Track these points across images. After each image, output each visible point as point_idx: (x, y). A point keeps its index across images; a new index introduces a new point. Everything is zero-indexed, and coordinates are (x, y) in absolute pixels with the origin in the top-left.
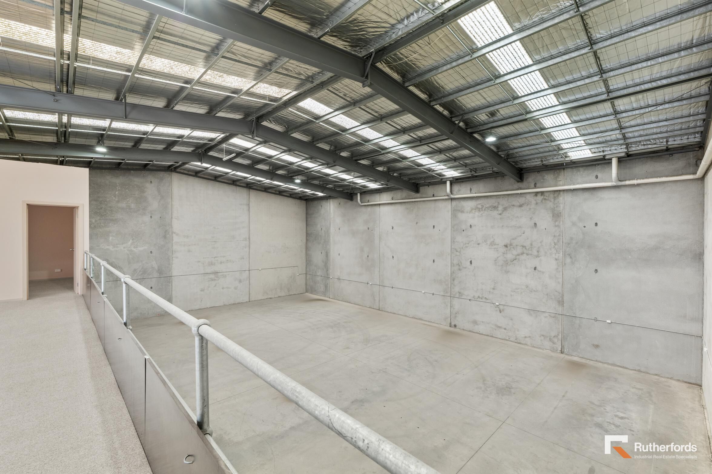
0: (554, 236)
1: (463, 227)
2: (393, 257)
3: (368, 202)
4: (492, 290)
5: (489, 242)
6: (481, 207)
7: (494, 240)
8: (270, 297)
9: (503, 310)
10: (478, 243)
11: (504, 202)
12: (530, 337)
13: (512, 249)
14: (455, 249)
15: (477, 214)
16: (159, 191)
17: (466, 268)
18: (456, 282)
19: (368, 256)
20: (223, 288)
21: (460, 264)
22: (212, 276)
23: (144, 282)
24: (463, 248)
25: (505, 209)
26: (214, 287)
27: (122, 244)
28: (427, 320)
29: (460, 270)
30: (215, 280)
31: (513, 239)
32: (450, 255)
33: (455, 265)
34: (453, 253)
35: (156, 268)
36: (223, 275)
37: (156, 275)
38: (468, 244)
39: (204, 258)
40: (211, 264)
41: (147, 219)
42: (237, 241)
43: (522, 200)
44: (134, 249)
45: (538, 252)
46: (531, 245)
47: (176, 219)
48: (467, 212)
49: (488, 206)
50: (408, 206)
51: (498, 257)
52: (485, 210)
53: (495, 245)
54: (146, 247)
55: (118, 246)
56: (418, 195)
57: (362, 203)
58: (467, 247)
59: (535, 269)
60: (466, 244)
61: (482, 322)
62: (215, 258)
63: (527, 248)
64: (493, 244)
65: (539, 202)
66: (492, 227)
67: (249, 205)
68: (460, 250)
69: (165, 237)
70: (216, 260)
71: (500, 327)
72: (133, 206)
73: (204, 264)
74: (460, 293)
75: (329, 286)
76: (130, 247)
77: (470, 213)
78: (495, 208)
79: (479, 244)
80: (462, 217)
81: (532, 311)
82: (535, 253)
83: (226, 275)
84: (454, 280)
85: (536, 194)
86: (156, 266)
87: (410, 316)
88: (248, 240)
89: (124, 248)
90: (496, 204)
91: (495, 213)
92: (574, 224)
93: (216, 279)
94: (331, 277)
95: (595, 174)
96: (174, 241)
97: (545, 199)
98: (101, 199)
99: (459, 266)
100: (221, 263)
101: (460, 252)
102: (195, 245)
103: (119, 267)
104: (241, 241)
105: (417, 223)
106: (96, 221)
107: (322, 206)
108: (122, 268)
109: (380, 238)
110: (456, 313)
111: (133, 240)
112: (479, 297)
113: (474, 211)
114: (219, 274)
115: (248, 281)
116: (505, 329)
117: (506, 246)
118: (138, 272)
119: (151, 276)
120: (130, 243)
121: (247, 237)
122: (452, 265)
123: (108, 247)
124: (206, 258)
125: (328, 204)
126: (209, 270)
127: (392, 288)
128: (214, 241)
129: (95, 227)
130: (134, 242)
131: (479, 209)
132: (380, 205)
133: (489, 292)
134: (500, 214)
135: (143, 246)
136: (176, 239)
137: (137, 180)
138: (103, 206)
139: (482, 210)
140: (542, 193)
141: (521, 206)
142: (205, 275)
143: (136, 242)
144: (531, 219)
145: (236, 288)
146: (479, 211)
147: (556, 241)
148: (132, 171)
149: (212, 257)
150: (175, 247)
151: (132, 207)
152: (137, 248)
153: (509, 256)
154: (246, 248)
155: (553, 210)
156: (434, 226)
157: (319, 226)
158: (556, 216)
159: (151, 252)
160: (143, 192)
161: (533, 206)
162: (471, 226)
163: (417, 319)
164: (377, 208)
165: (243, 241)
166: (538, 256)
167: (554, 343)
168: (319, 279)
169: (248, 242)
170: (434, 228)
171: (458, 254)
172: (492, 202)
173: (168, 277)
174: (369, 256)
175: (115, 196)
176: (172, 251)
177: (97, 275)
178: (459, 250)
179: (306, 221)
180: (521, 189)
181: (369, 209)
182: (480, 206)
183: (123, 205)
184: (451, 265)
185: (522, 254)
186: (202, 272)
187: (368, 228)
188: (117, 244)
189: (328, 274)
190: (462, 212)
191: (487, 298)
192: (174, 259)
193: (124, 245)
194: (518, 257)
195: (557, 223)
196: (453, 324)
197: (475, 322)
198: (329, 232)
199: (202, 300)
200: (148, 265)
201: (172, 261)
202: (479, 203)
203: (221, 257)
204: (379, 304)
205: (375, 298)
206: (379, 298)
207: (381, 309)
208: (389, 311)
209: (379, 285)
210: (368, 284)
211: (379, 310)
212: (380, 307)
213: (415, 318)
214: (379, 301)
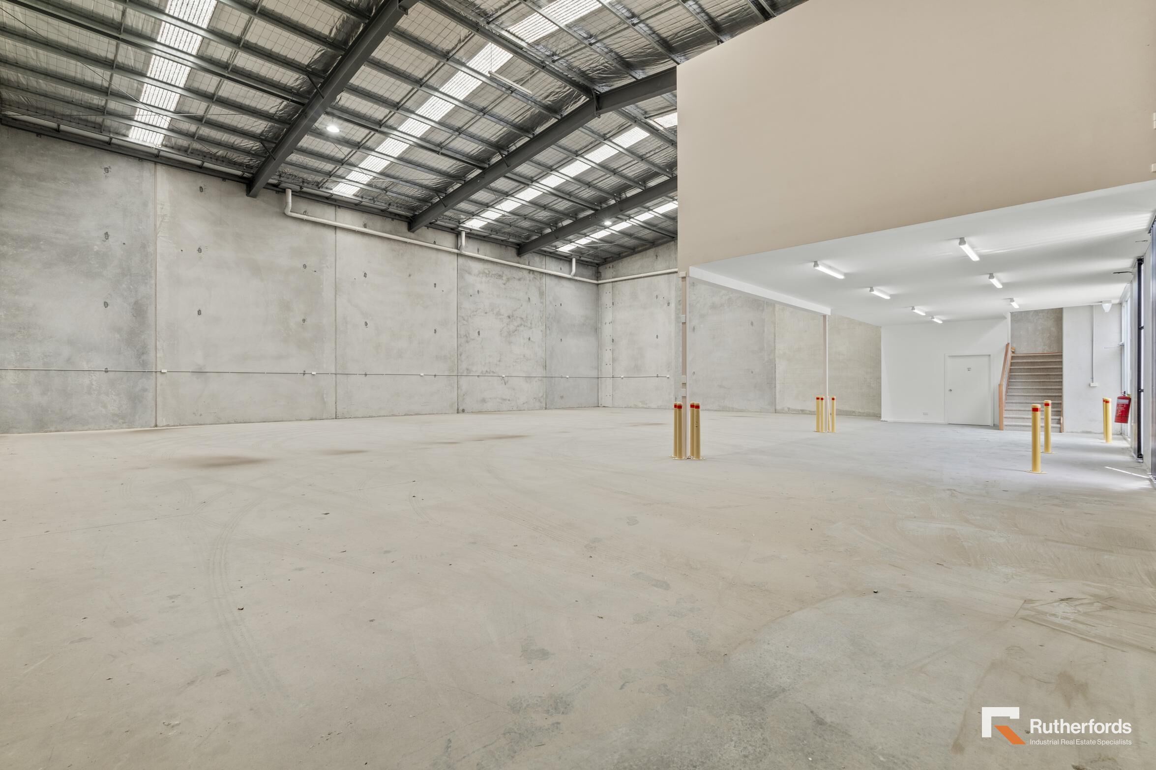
0: (540, 311)
1: (471, 292)
2: (366, 324)
3: (305, 213)
4: (498, 363)
5: (495, 312)
6: (488, 273)
7: (500, 309)
9: (507, 382)
10: (486, 311)
11: (507, 272)
12: (527, 402)
13: (514, 320)
14: (462, 317)
15: (484, 279)
17: (473, 339)
18: (463, 357)
19: (304, 321)
21: (468, 335)
24: (470, 316)
25: (508, 280)
28: (427, 413)
29: (467, 342)
31: (515, 311)
32: (456, 324)
33: (462, 336)
34: (460, 321)
38: (476, 311)
43: (520, 274)
45: (531, 324)
46: (527, 317)
48: (475, 275)
49: (494, 273)
50: (396, 246)
51: (503, 328)
52: (491, 276)
53: (500, 315)
56: (412, 235)
58: (475, 315)
59: (529, 339)
60: (473, 312)
61: (490, 398)
63: (524, 320)
64: (498, 314)
65: (531, 279)
66: (498, 296)
68: (468, 318)
71: (505, 400)
74: (467, 370)
77: (477, 277)
78: (500, 276)
79: (486, 313)
80: (470, 279)
81: (528, 378)
82: (529, 325)
84: (461, 355)
85: (530, 270)
87: (400, 414)
90: (500, 273)
91: (500, 282)
92: (551, 302)
94: (161, 371)
95: (560, 266)
97: (535, 278)
99: (467, 337)
101: (467, 321)
105: (410, 276)
109: (336, 288)
110: (464, 395)
112: (487, 371)
113: (481, 275)
116: (509, 400)
117: (509, 317)
122: (459, 336)
127: (366, 375)
131: (487, 274)
132: (335, 228)
133: (496, 365)
134: (504, 284)
139: (489, 276)
140: (533, 271)
141: (519, 280)
144: (526, 293)
146: (486, 276)
147: (541, 315)
153: (512, 327)
155: (540, 289)
156: (435, 284)
158: (542, 294)
161: (528, 282)
162: (478, 291)
163: (412, 415)
164: (330, 233)
166: (531, 328)
167: (541, 402)
170: (435, 287)
171: (465, 322)
172: (497, 270)
174: (309, 320)
178: (466, 318)
180: (519, 263)
181: (307, 229)
182: (487, 271)
184: (457, 336)
185: (521, 325)
187: (306, 266)
189: (146, 362)
190: (470, 273)
191: (494, 371)
194: (518, 328)
195: (542, 301)
196: (461, 409)
197: (484, 401)
202: (487, 267)
204: (336, 408)
205: (325, 399)
206: (336, 397)
207: (339, 414)
208: (360, 416)
209: (336, 374)
210: (304, 374)
211: (336, 418)
212: (338, 413)
213: (408, 415)
214: (336, 403)
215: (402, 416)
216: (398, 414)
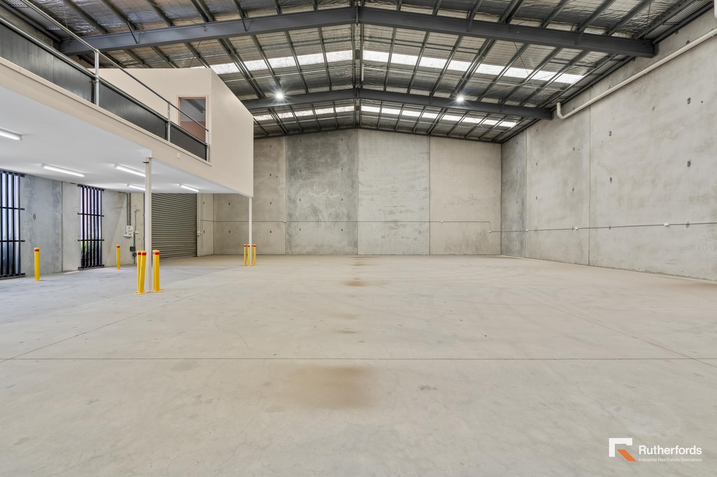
2: (611, 179)
8: (453, 253)
16: (348, 146)
19: (573, 190)
20: (402, 238)
22: (392, 225)
23: (337, 224)
26: (394, 235)
27: (323, 192)
30: (395, 229)
35: (346, 213)
36: (402, 224)
37: (345, 219)
39: (385, 207)
40: (391, 213)
41: (339, 171)
42: (417, 191)
44: (330, 197)
47: (361, 170)
50: (636, 86)
54: (338, 195)
55: (319, 193)
56: (656, 58)
57: (563, 115)
62: (395, 207)
67: (429, 153)
69: (352, 186)
70: (396, 209)
72: (329, 160)
73: (384, 212)
75: (524, 242)
76: (327, 195)
83: (405, 225)
86: (345, 212)
87: (641, 270)
88: (428, 190)
89: (323, 195)
93: (396, 227)
94: (527, 230)
96: (359, 190)
98: (309, 157)
100: (401, 212)
102: (377, 194)
103: (320, 211)
104: (420, 191)
105: (654, 109)
106: (306, 174)
107: (517, 143)
108: (322, 212)
109: (591, 157)
111: (329, 189)
114: (399, 223)
115: (428, 234)
118: (333, 216)
119: (341, 220)
120: (327, 191)
121: (428, 187)
123: (313, 194)
124: (386, 207)
125: (525, 137)
126: (390, 218)
127: (610, 228)
128: (394, 191)
129: (305, 178)
130: (330, 191)
132: (589, 106)
135: (336, 194)
136: (361, 188)
137: (331, 138)
138: (310, 162)
142: (386, 222)
143: (331, 190)
145: (415, 239)
148: (329, 132)
149: (392, 206)
150: (360, 196)
151: (329, 162)
152: (332, 195)
154: (426, 198)
156: (689, 99)
157: (514, 170)
159: (342, 199)
160: (336, 148)
163: (654, 273)
164: (586, 114)
165: (423, 190)
168: (514, 235)
169: (428, 192)
170: (689, 102)
173: (355, 222)
174: (575, 189)
175: (317, 154)
176: (358, 199)
177: (306, 216)
179: (502, 167)
181: (575, 120)
183: (323, 160)
186: (383, 220)
187: (574, 149)
188: (319, 192)
189: (523, 227)
192: (359, 206)
193: (324, 193)
198: (525, 172)
199: (382, 247)
200: (339, 210)
201: (358, 207)
203: (401, 206)
204: (589, 257)
205: (583, 249)
206: (589, 248)
207: (591, 263)
208: (605, 266)
209: (589, 228)
210: (573, 229)
211: (589, 265)
212: (590, 261)
213: (650, 272)
214: (589, 252)
215: (642, 272)
216: (638, 270)
